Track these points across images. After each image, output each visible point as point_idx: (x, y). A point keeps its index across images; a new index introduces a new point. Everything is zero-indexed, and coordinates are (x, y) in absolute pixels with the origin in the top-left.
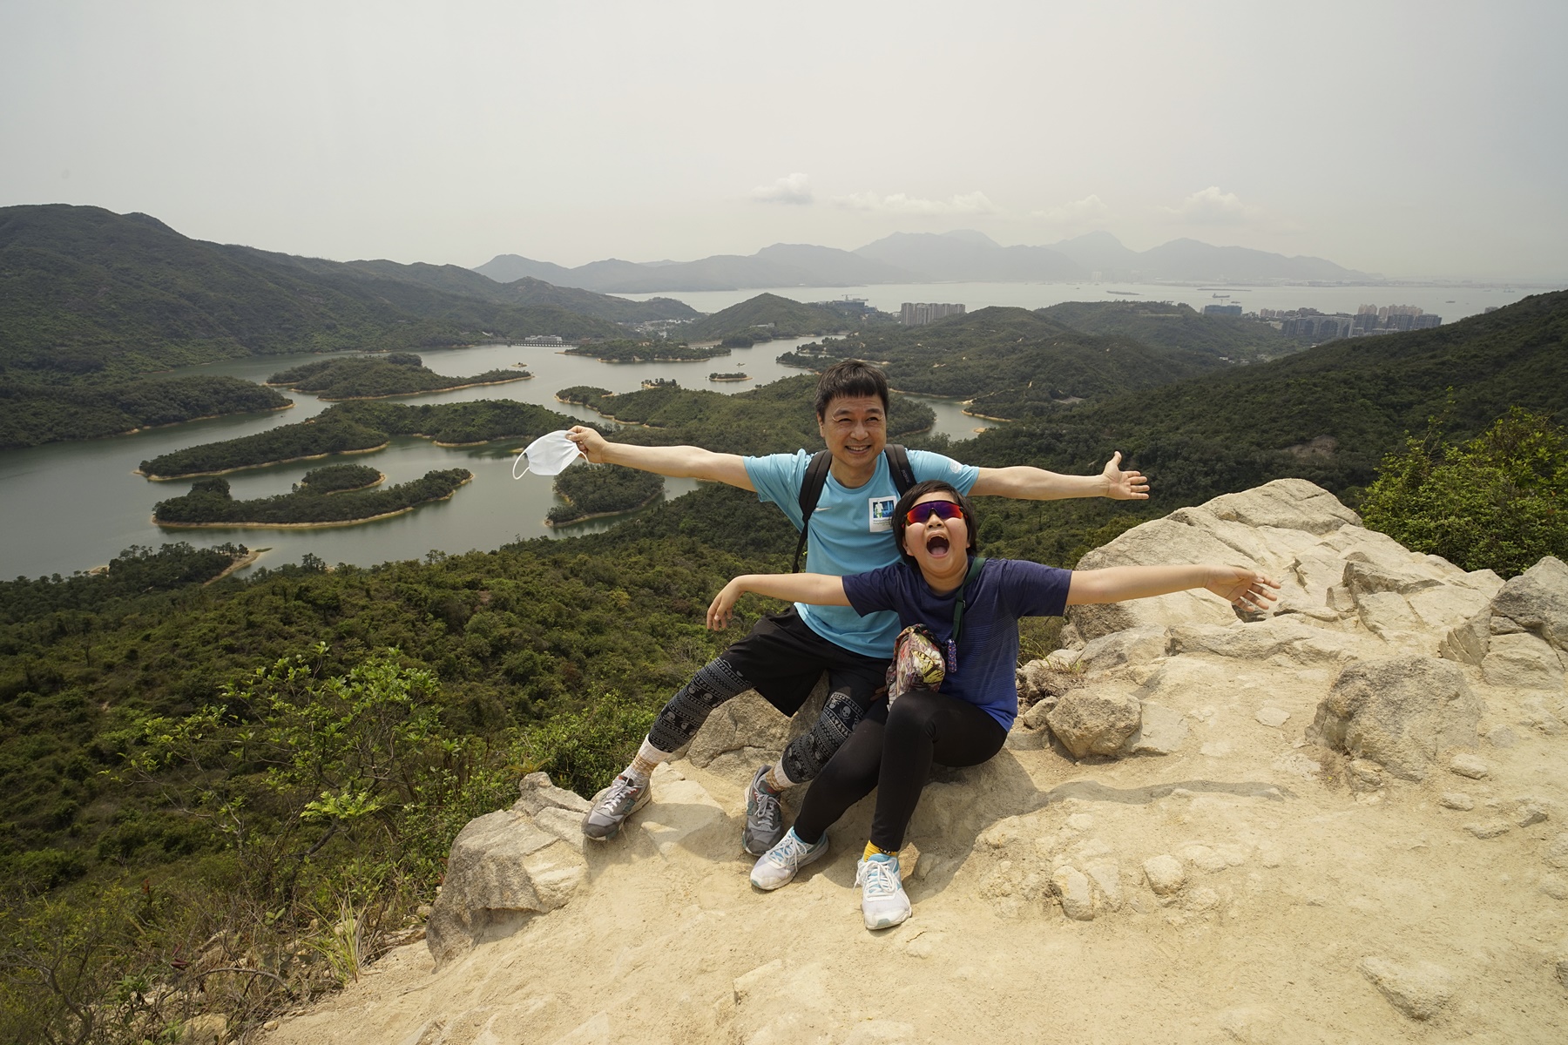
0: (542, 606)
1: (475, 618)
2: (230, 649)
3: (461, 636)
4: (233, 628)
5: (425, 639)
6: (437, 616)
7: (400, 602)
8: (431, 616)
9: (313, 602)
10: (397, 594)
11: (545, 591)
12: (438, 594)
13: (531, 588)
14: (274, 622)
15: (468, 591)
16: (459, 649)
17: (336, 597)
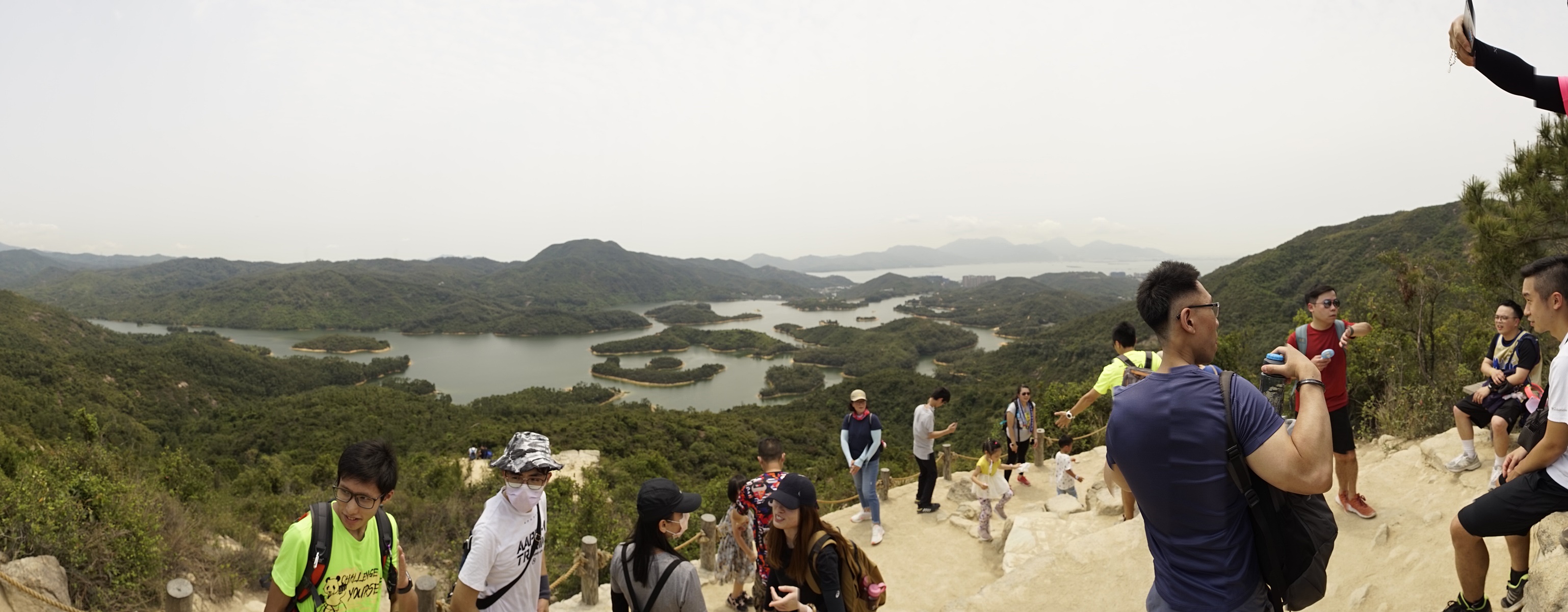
0: (731, 443)
1: (696, 443)
2: (594, 436)
3: (687, 451)
4: (597, 427)
5: (670, 450)
6: (679, 440)
7: (664, 430)
8: (676, 439)
9: (627, 424)
10: (664, 426)
11: (735, 435)
12: (681, 429)
13: (728, 433)
14: (611, 429)
15: (694, 430)
16: (685, 458)
17: (636, 424)
